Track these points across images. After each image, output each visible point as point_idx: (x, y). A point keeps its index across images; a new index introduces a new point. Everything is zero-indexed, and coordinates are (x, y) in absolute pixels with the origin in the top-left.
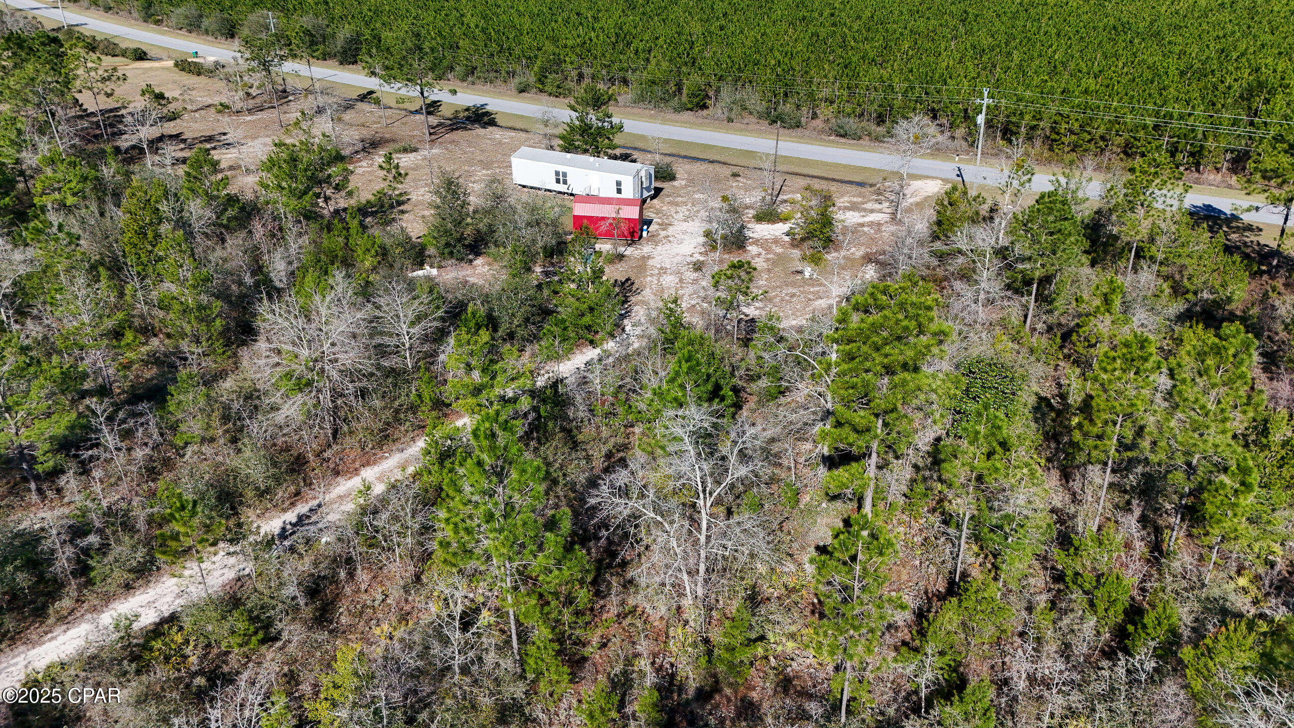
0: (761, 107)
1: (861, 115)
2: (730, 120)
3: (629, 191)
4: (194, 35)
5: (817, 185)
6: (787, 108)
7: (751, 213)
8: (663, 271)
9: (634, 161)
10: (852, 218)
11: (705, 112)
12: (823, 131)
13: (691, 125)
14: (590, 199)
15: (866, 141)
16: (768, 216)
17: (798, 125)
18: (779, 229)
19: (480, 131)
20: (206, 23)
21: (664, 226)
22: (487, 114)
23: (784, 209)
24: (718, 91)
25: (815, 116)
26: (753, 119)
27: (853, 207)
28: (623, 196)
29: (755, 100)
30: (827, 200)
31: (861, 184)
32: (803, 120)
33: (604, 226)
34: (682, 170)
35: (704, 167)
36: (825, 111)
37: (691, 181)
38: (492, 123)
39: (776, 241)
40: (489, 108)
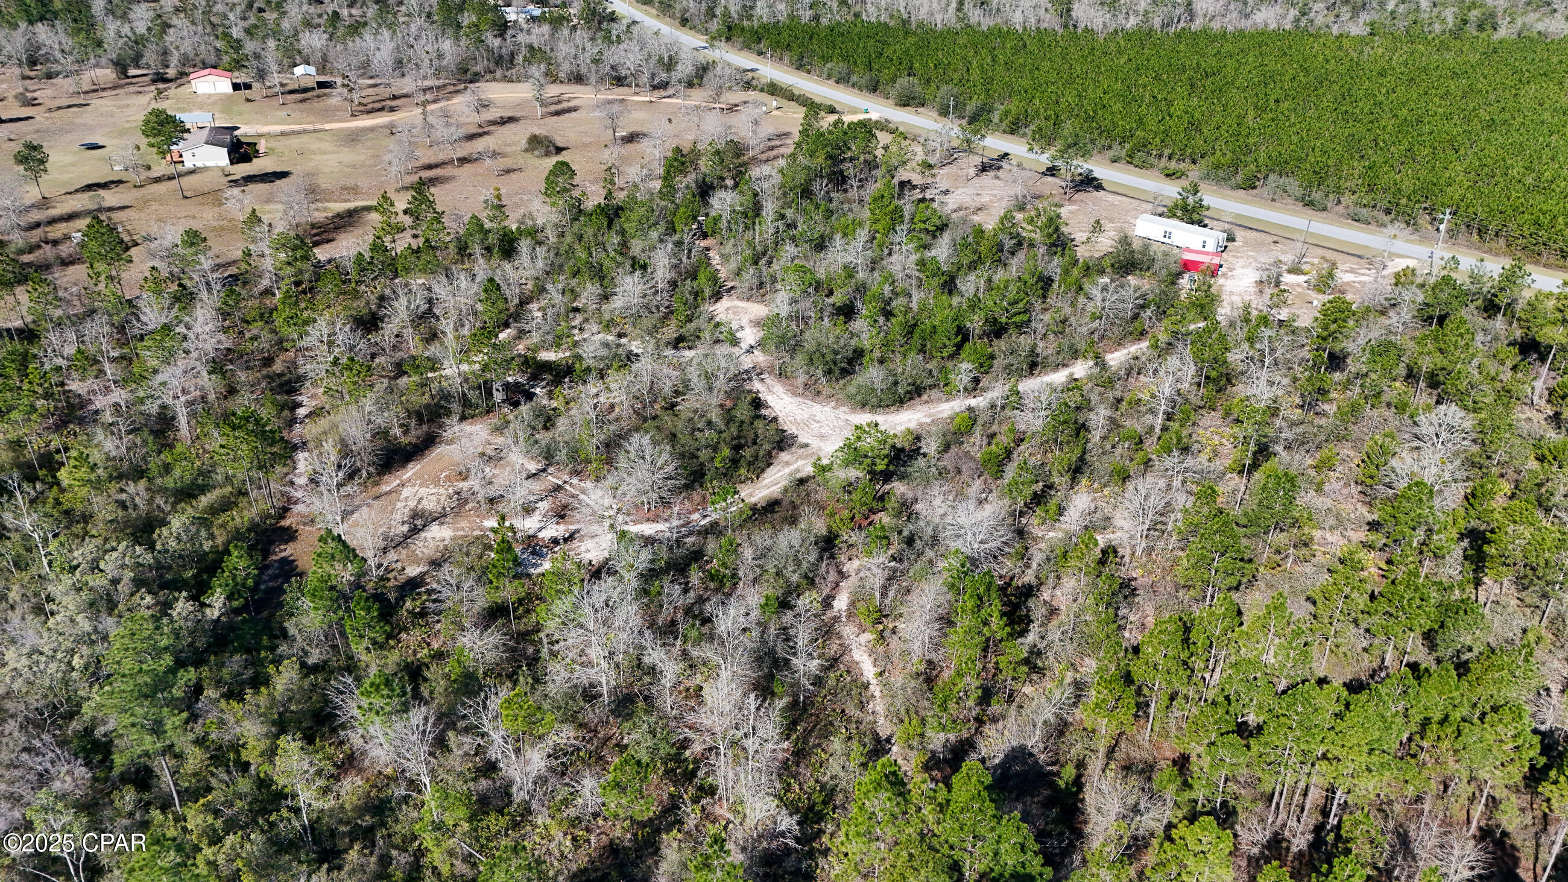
0: (1299, 193)
1: (1374, 207)
2: (1273, 200)
3: (1211, 247)
4: (841, 86)
5: (1329, 255)
6: (1317, 195)
7: (1285, 267)
8: (1232, 293)
9: (1205, 226)
10: (1348, 277)
11: (1254, 192)
12: (1342, 215)
13: (1245, 202)
14: (1188, 250)
15: (1373, 227)
16: (1295, 270)
17: (1324, 209)
18: (1301, 279)
19: (1095, 193)
20: (854, 78)
21: (1231, 269)
22: (1095, 179)
23: (1305, 267)
24: (1266, 178)
25: (1339, 202)
26: (1290, 201)
27: (1352, 271)
28: (1207, 249)
29: (1294, 185)
30: (1334, 265)
31: (1360, 257)
32: (1329, 205)
33: (1203, 267)
34: (1240, 234)
35: (1254, 234)
36: (1347, 199)
37: (1246, 243)
38: (1099, 187)
39: (1298, 285)
40: (1095, 175)
